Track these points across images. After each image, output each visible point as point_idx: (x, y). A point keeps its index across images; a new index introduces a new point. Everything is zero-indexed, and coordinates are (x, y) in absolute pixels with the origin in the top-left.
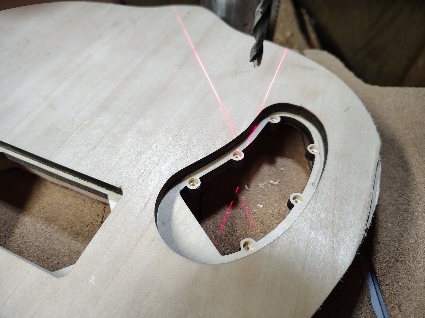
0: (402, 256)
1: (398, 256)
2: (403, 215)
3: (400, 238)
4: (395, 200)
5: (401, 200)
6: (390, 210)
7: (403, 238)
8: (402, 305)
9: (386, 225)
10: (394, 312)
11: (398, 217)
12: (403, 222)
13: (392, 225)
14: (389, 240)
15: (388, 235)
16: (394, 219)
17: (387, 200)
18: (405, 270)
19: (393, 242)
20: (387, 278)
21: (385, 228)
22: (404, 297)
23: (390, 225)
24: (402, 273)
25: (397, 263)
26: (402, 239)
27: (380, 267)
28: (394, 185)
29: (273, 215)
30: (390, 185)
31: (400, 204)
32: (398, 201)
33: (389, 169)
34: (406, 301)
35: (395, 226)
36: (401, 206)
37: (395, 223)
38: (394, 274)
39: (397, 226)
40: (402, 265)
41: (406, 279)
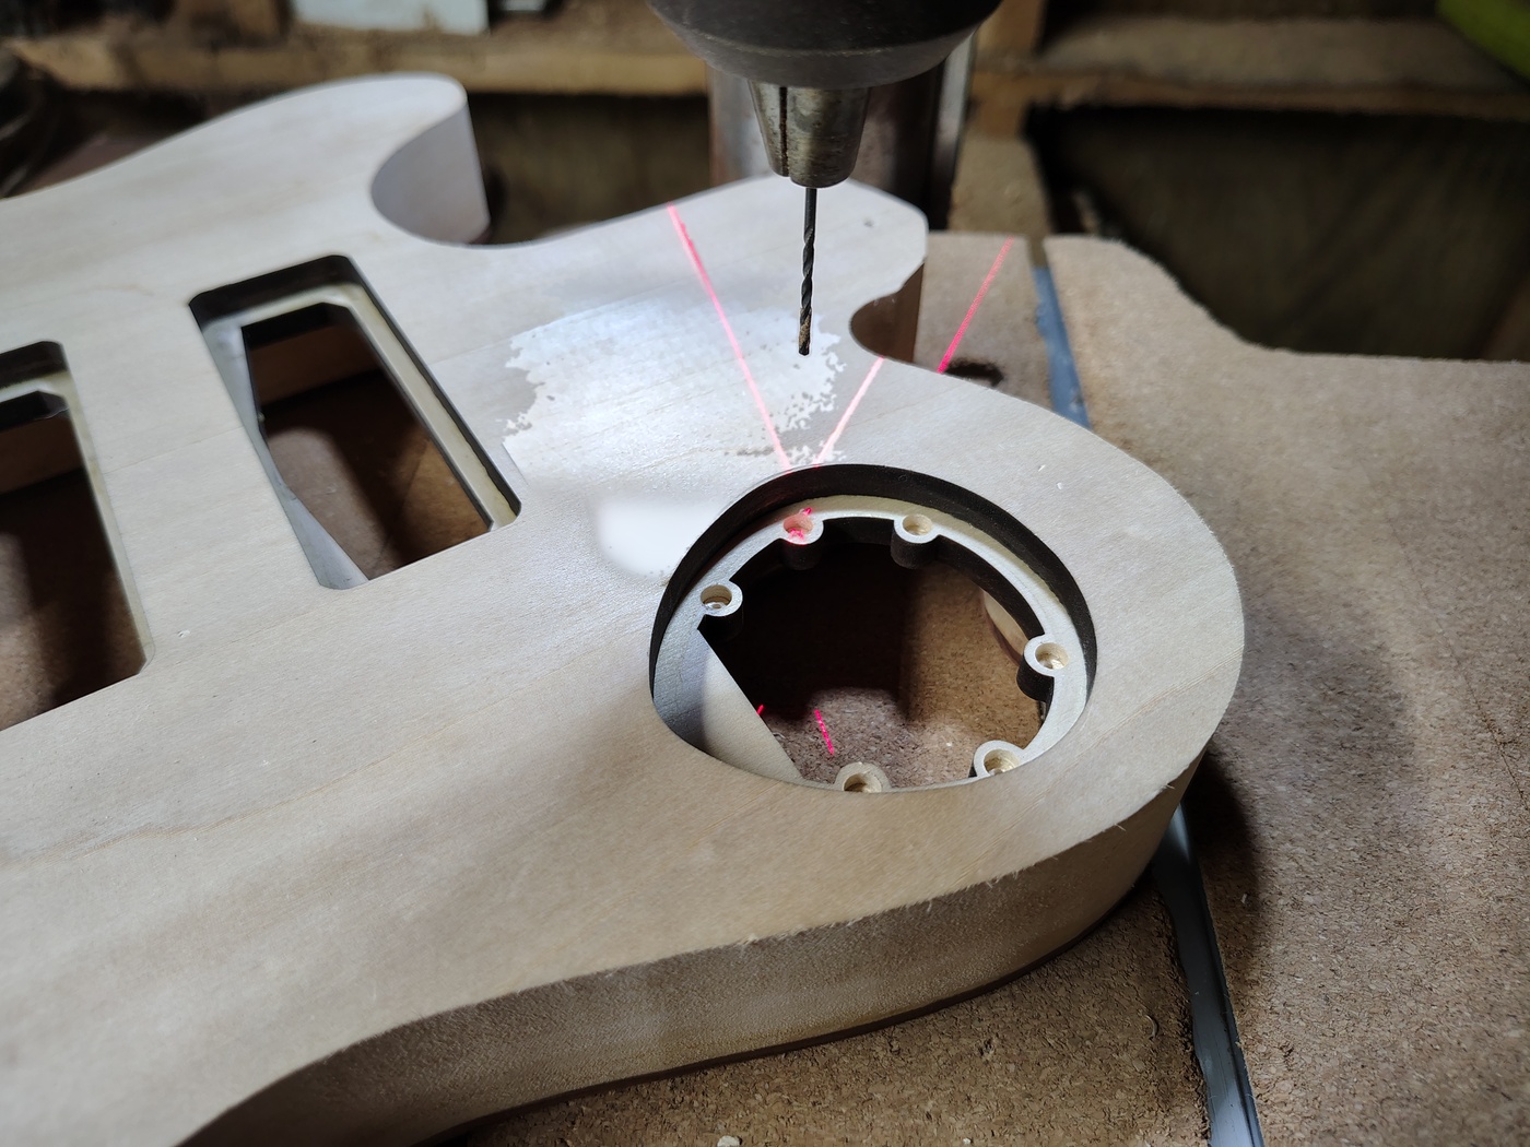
0: (1316, 892)
1: (1300, 888)
2: (1334, 757)
3: (1316, 832)
4: (1310, 710)
5: (1332, 710)
6: (1288, 741)
7: (1327, 833)
8: (1298, 1050)
9: (1269, 787)
10: (1268, 1073)
11: (1315, 766)
12: (1331, 780)
13: (1291, 787)
14: (1275, 835)
15: (1271, 818)
16: (1301, 769)
17: (1279, 708)
18: (1321, 937)
19: (1288, 845)
20: (1255, 960)
21: (1263, 798)
22: (1308, 1022)
23: (1282, 788)
24: (1310, 944)
25: (1296, 913)
26: (1321, 836)
27: (1233, 922)
28: (1309, 662)
29: (879, 738)
30: (1296, 662)
31: (1325, 723)
32: (1320, 713)
33: (1300, 610)
34: (1315, 1036)
35: (1300, 793)
36: (1326, 730)
37: (1300, 783)
38: (1281, 947)
39: (1306, 793)
40: (1312, 918)
41: (1322, 966)
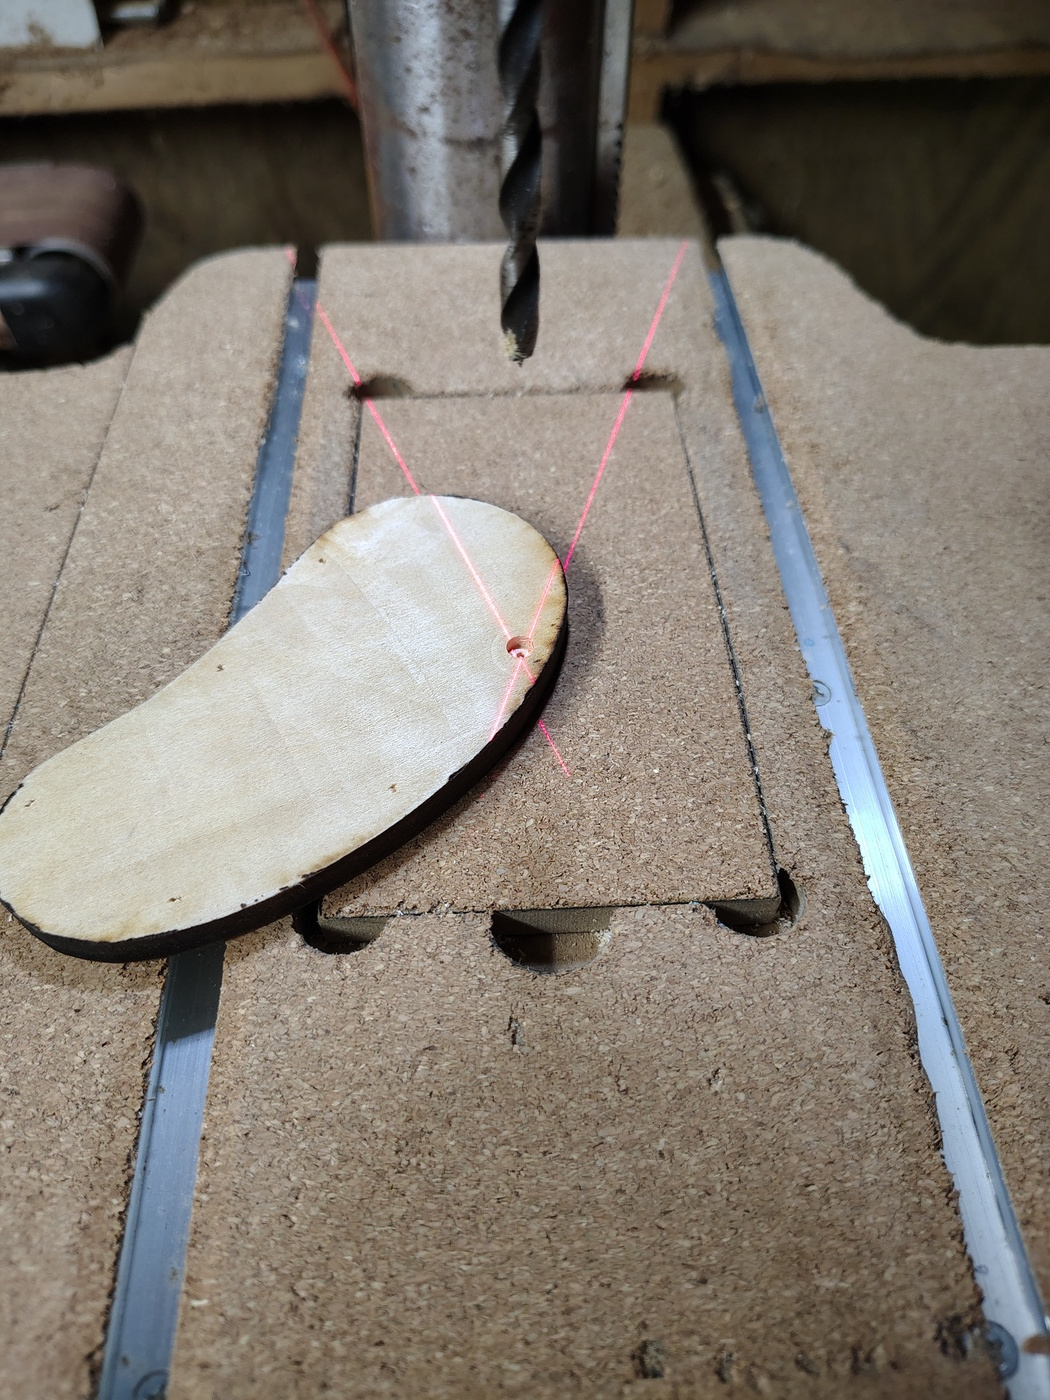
0: (1030, 890)
1: (1015, 888)
2: (1039, 753)
3: (1026, 830)
4: (1011, 707)
5: (1034, 705)
6: (992, 740)
7: (1037, 830)
8: (1023, 1052)
9: (976, 788)
10: (995, 1078)
11: (1021, 763)
12: (1037, 777)
13: (999, 787)
14: (985, 836)
15: (982, 820)
16: (1007, 767)
17: (982, 708)
18: (1038, 936)
19: (1000, 846)
20: (976, 965)
21: (972, 800)
22: (1032, 1024)
23: (990, 788)
24: (1028, 944)
25: (1012, 913)
26: (1031, 834)
27: (952, 928)
28: (1007, 659)
29: (584, 769)
30: (995, 660)
31: (1028, 719)
32: (1021, 709)
33: (995, 607)
34: (1039, 1037)
35: (1008, 792)
36: (1029, 726)
37: (1006, 782)
38: (999, 950)
39: (1014, 792)
40: (1028, 918)
41: (1040, 965)
